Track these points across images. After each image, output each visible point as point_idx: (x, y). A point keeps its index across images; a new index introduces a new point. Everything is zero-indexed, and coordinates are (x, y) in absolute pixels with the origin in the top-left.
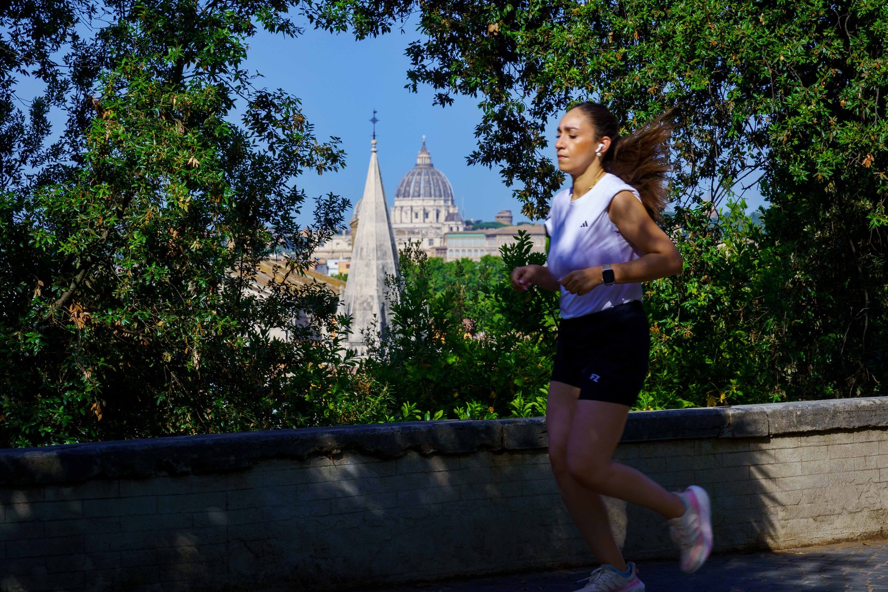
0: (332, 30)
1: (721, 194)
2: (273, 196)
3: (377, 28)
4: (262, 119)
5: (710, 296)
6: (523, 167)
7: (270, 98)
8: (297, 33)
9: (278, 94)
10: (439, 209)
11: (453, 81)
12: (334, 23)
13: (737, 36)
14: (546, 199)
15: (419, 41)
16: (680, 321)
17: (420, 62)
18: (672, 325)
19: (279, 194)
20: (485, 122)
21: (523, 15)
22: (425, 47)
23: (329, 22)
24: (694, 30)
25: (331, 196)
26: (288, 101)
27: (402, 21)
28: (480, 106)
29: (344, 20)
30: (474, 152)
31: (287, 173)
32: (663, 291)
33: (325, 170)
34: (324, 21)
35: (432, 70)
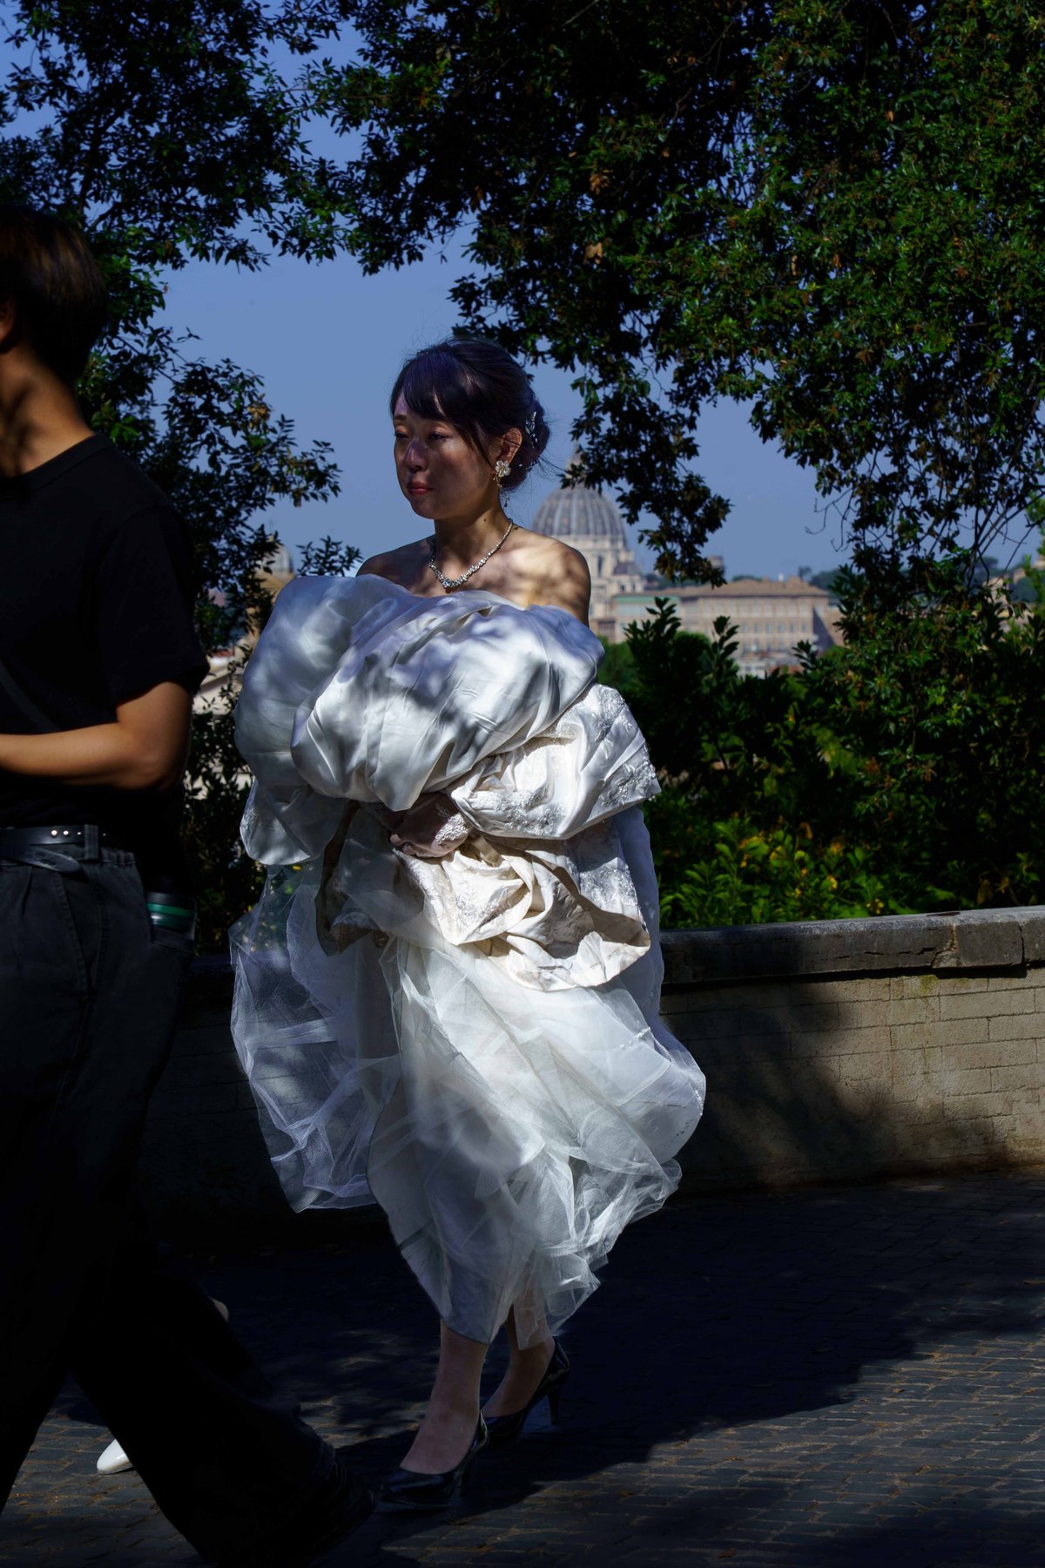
0: (308, 258)
1: (988, 534)
2: (223, 543)
3: (400, 254)
4: (197, 412)
5: (968, 709)
6: (657, 490)
7: (210, 376)
8: (260, 263)
9: (224, 368)
10: (603, 554)
11: (530, 343)
12: (312, 244)
13: (1003, 260)
14: (697, 546)
15: (472, 276)
16: (916, 751)
17: (475, 311)
18: (901, 760)
19: (235, 540)
20: (588, 413)
21: (645, 229)
22: (483, 286)
23: (304, 244)
24: (928, 251)
25: (328, 543)
26: (240, 380)
27: (443, 241)
28: (574, 386)
29: (329, 239)
30: (573, 466)
31: (248, 504)
32: (886, 702)
33: (307, 498)
34: (295, 241)
35: (496, 325)
